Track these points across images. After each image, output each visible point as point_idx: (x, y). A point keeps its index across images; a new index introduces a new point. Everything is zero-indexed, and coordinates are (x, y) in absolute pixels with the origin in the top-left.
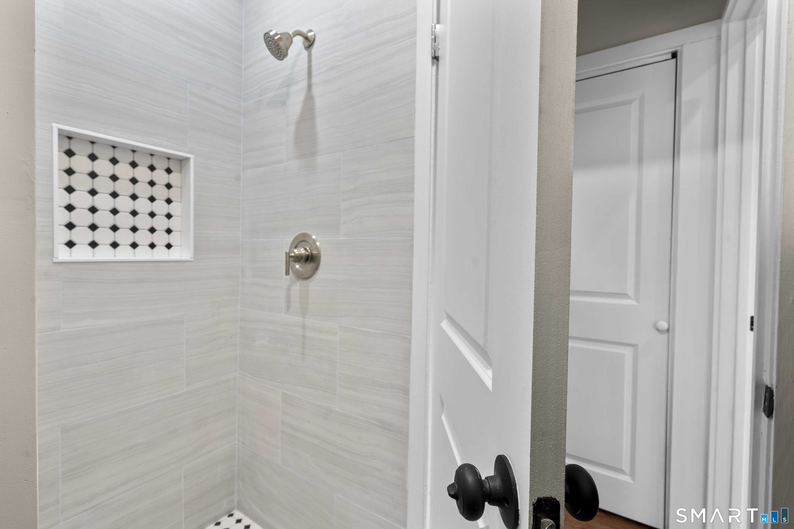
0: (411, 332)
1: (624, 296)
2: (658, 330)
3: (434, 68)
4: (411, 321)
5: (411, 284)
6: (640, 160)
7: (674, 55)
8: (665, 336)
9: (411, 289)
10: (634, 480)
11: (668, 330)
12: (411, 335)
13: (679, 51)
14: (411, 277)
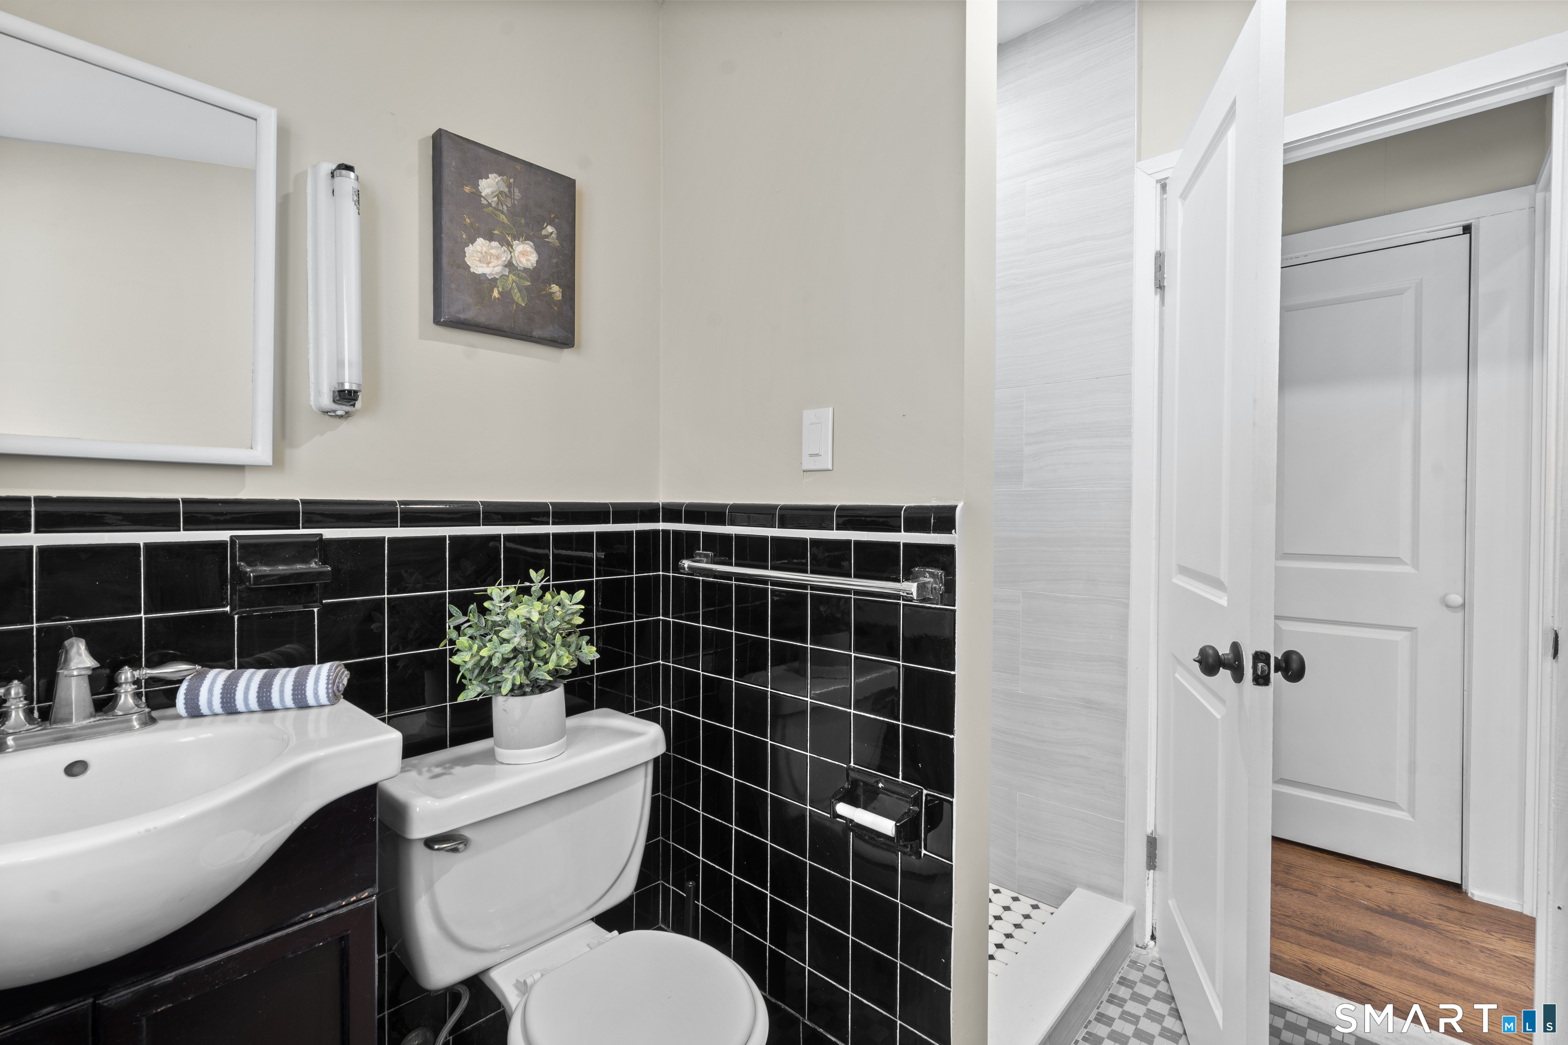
0: (1129, 595)
1: (1397, 560)
2: (1448, 606)
3: (1158, 297)
4: (1129, 583)
5: (1128, 541)
6: (1418, 372)
7: (1467, 229)
8: (1460, 615)
9: (1129, 546)
10: (1413, 817)
11: (1463, 606)
12: (1128, 599)
13: (1473, 224)
14: (1129, 533)
